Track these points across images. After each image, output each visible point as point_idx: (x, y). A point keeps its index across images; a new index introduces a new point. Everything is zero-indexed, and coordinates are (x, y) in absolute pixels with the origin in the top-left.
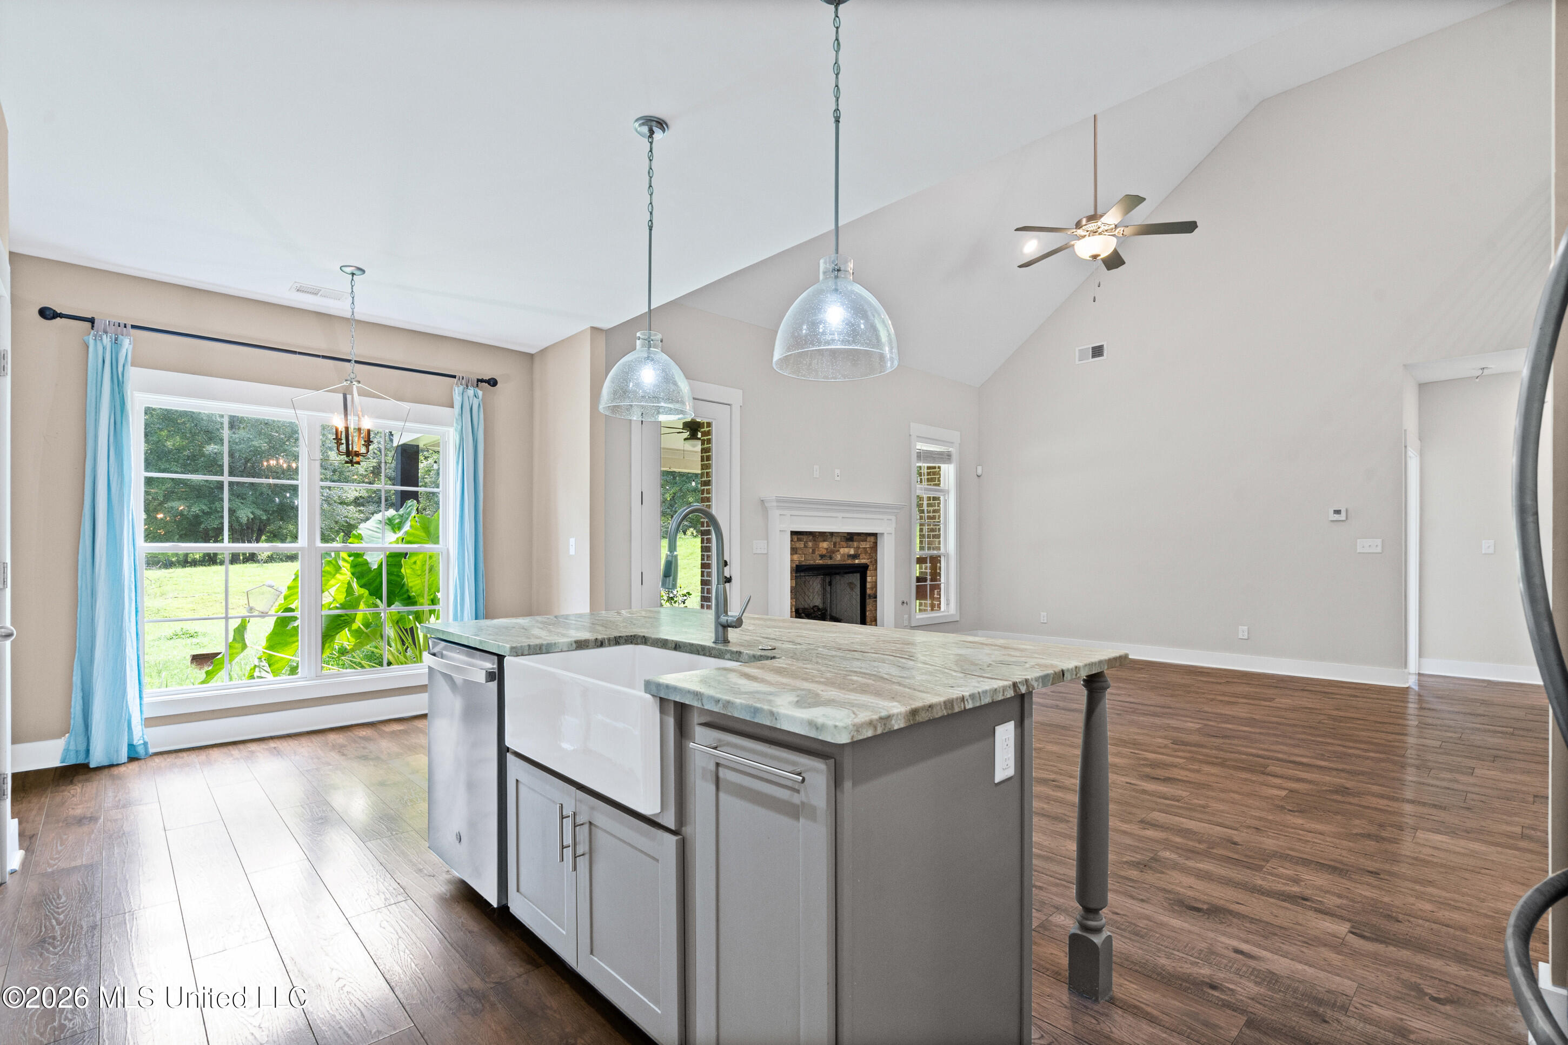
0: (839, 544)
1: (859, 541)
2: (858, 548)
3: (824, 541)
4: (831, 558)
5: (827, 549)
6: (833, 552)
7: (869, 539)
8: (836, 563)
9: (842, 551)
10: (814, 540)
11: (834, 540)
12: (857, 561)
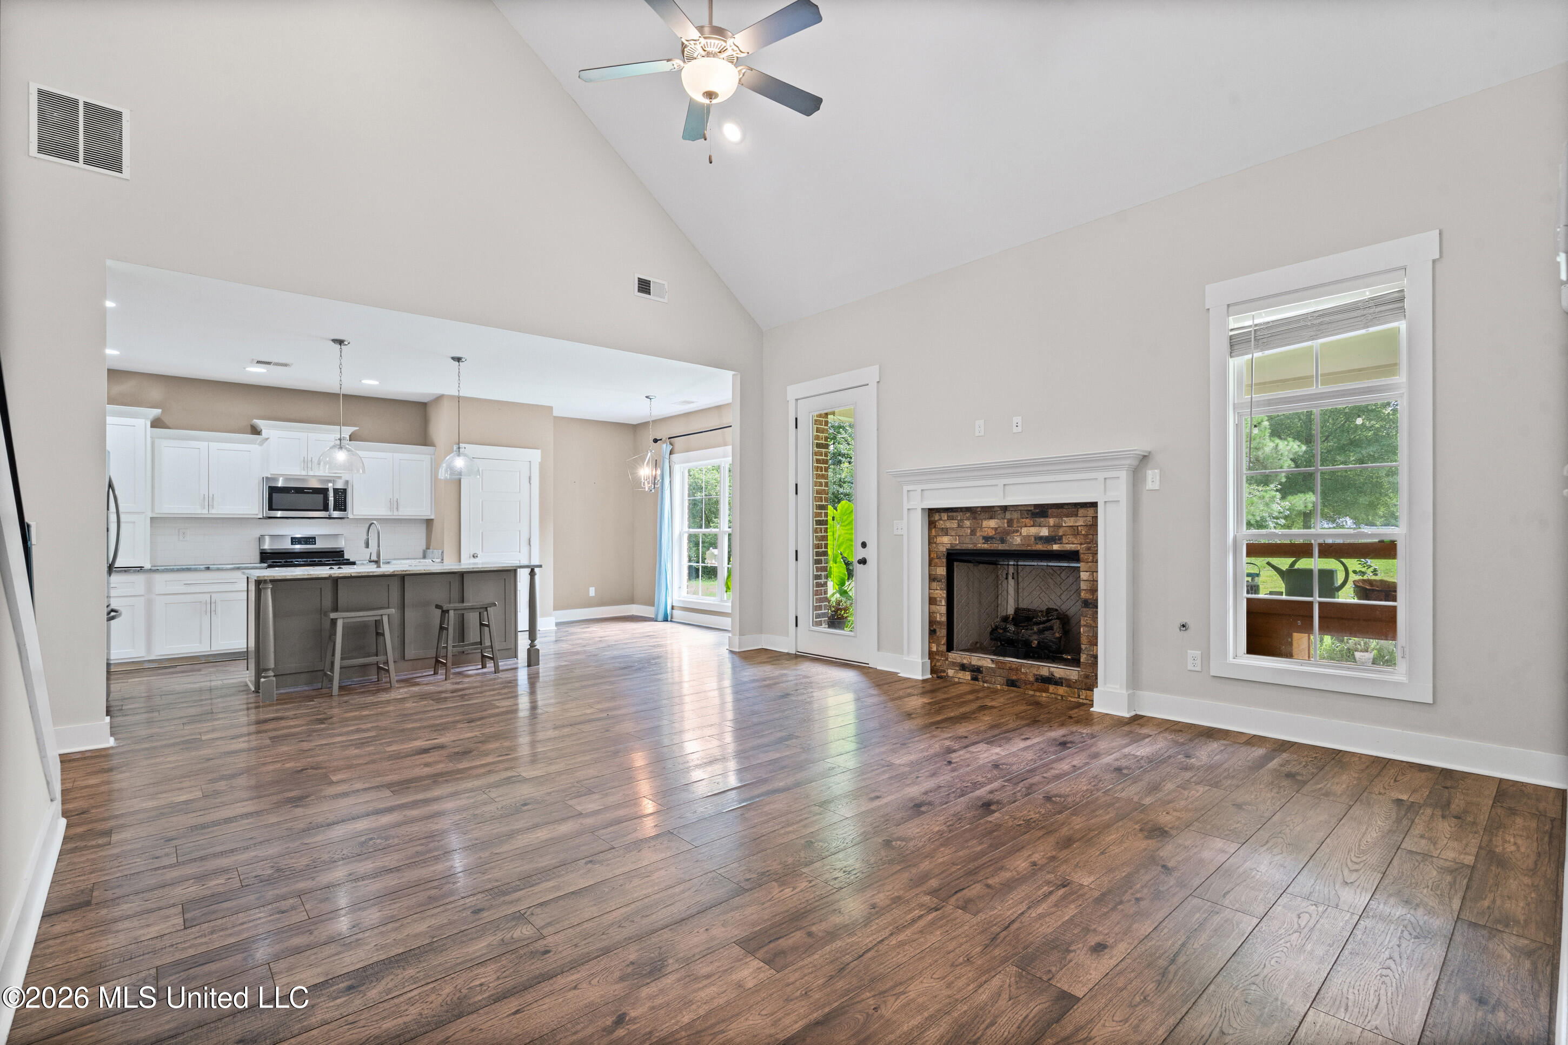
0: (1018, 522)
1: (1060, 516)
2: (1059, 526)
3: (991, 518)
4: (1003, 541)
5: (996, 529)
6: (1008, 533)
7: (1081, 512)
8: (1014, 548)
9: (1025, 531)
10: (975, 518)
11: (1008, 515)
12: (1056, 547)
